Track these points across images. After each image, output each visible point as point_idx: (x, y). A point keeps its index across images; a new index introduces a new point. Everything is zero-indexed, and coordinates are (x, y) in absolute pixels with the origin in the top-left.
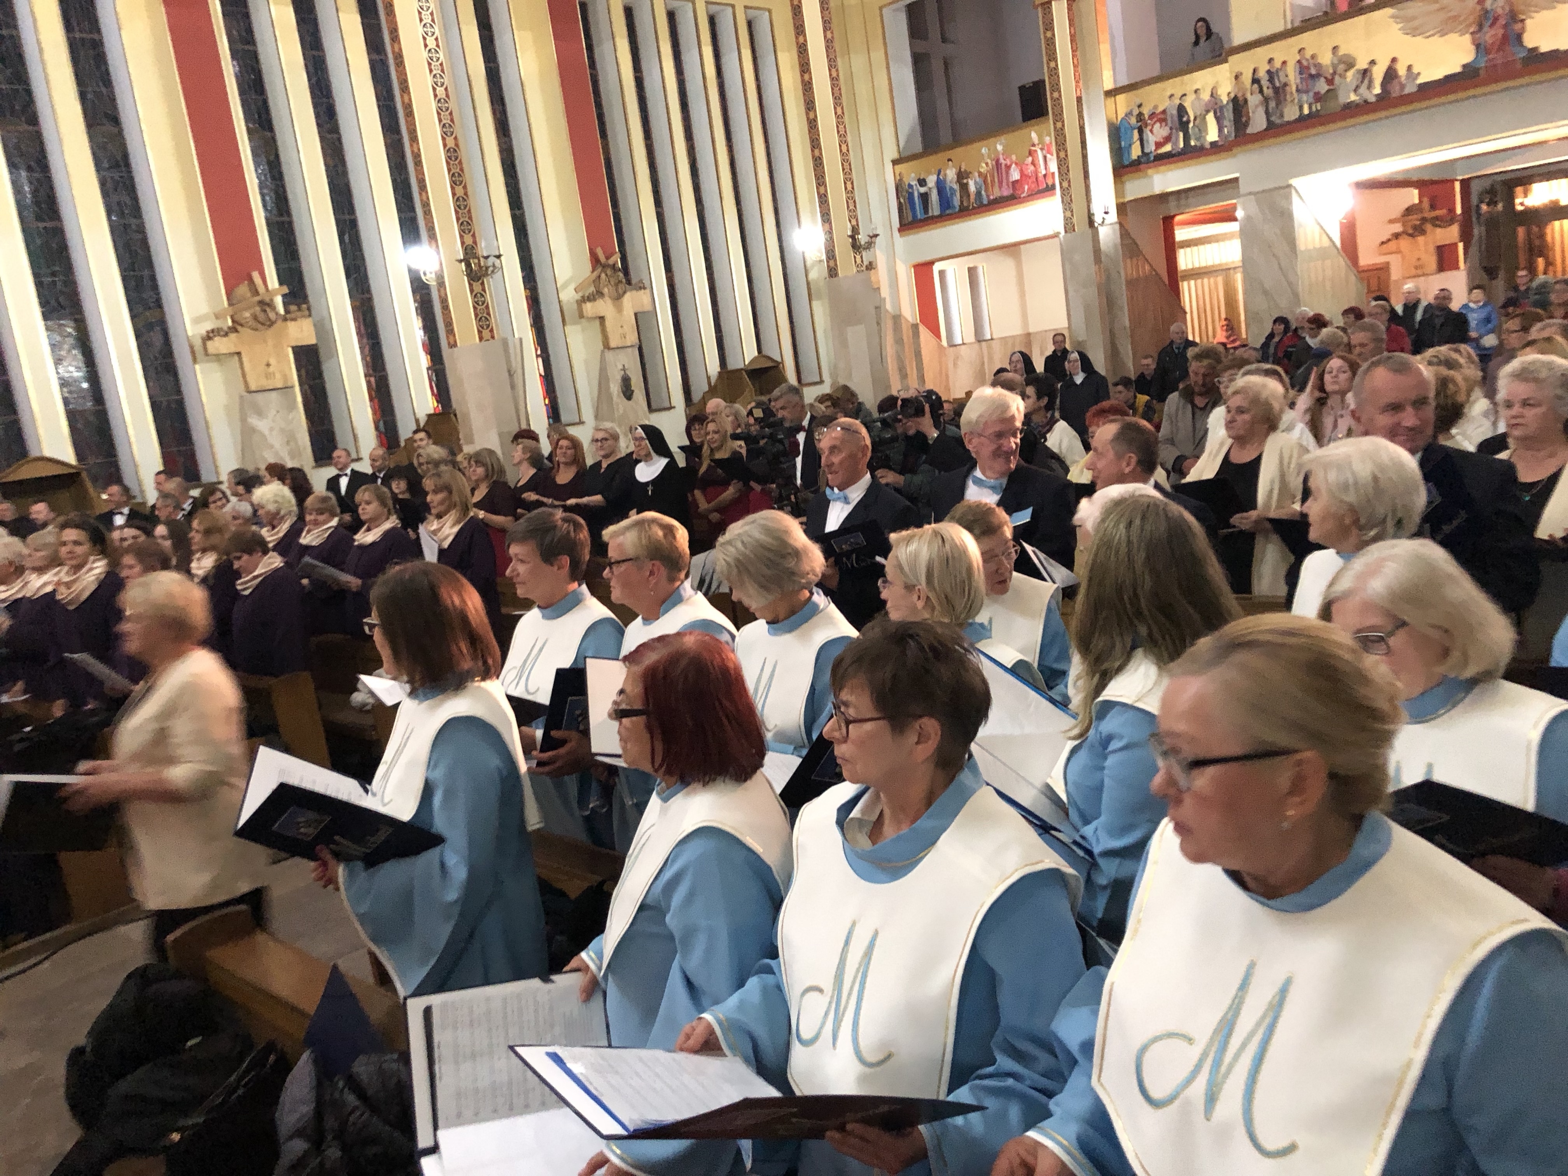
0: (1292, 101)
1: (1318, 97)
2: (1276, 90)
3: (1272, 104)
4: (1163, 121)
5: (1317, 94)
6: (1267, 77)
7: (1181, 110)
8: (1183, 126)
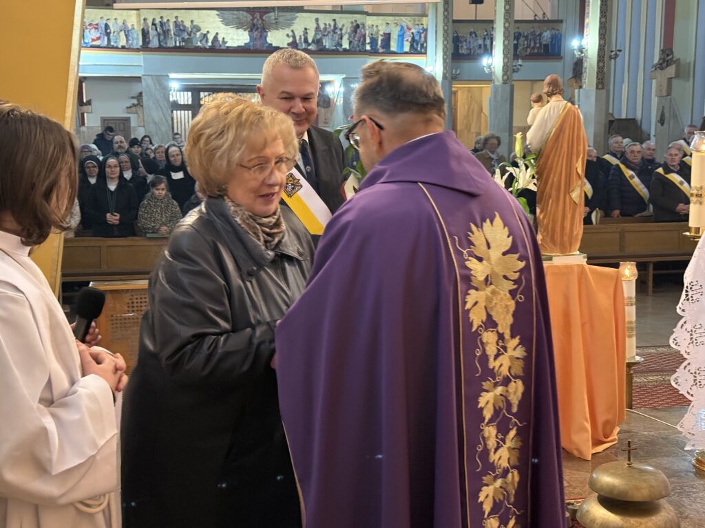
0: (172, 38)
1: (183, 40)
2: (164, 32)
3: (162, 37)
4: (96, 28)
5: (183, 38)
6: (159, 24)
7: (107, 26)
8: (108, 34)
